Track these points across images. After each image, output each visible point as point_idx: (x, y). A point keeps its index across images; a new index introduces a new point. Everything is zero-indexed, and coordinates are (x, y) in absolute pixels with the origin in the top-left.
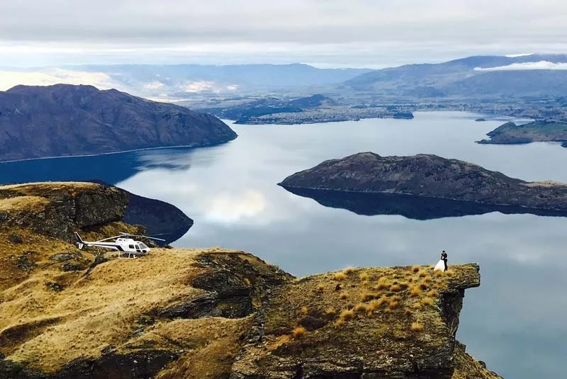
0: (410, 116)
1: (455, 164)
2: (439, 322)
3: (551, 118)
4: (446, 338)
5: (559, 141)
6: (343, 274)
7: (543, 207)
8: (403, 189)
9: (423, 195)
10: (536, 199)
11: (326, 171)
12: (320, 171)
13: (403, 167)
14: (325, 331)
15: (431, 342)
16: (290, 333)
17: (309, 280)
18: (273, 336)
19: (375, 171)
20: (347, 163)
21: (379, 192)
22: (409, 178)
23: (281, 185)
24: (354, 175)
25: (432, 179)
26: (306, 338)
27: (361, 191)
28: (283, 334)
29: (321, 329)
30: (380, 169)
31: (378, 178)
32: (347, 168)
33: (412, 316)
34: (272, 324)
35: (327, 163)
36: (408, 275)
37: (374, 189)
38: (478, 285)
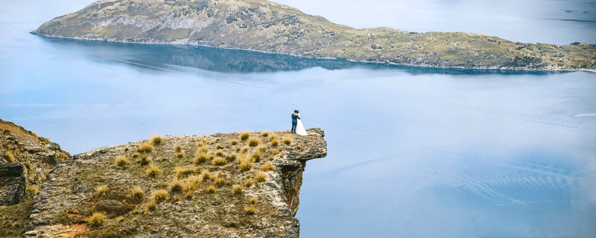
1: (265, 6)
2: (278, 202)
4: (289, 222)
6: (149, 144)
7: (375, 60)
8: (199, 40)
9: (225, 46)
10: (367, 51)
11: (96, 15)
12: (88, 15)
13: (198, 9)
14: (131, 218)
15: (270, 227)
16: (84, 222)
17: (105, 153)
18: (60, 226)
19: (162, 15)
20: (124, 5)
21: (167, 43)
22: (205, 24)
23: (36, 34)
24: (133, 21)
25: (236, 26)
26: (106, 228)
27: (143, 42)
28: (75, 223)
29: (126, 215)
30: (168, 13)
31: (165, 24)
32: (125, 12)
33: (244, 196)
34: (59, 211)
35: (98, 5)
36: (234, 144)
37: (160, 39)
38: (325, 155)
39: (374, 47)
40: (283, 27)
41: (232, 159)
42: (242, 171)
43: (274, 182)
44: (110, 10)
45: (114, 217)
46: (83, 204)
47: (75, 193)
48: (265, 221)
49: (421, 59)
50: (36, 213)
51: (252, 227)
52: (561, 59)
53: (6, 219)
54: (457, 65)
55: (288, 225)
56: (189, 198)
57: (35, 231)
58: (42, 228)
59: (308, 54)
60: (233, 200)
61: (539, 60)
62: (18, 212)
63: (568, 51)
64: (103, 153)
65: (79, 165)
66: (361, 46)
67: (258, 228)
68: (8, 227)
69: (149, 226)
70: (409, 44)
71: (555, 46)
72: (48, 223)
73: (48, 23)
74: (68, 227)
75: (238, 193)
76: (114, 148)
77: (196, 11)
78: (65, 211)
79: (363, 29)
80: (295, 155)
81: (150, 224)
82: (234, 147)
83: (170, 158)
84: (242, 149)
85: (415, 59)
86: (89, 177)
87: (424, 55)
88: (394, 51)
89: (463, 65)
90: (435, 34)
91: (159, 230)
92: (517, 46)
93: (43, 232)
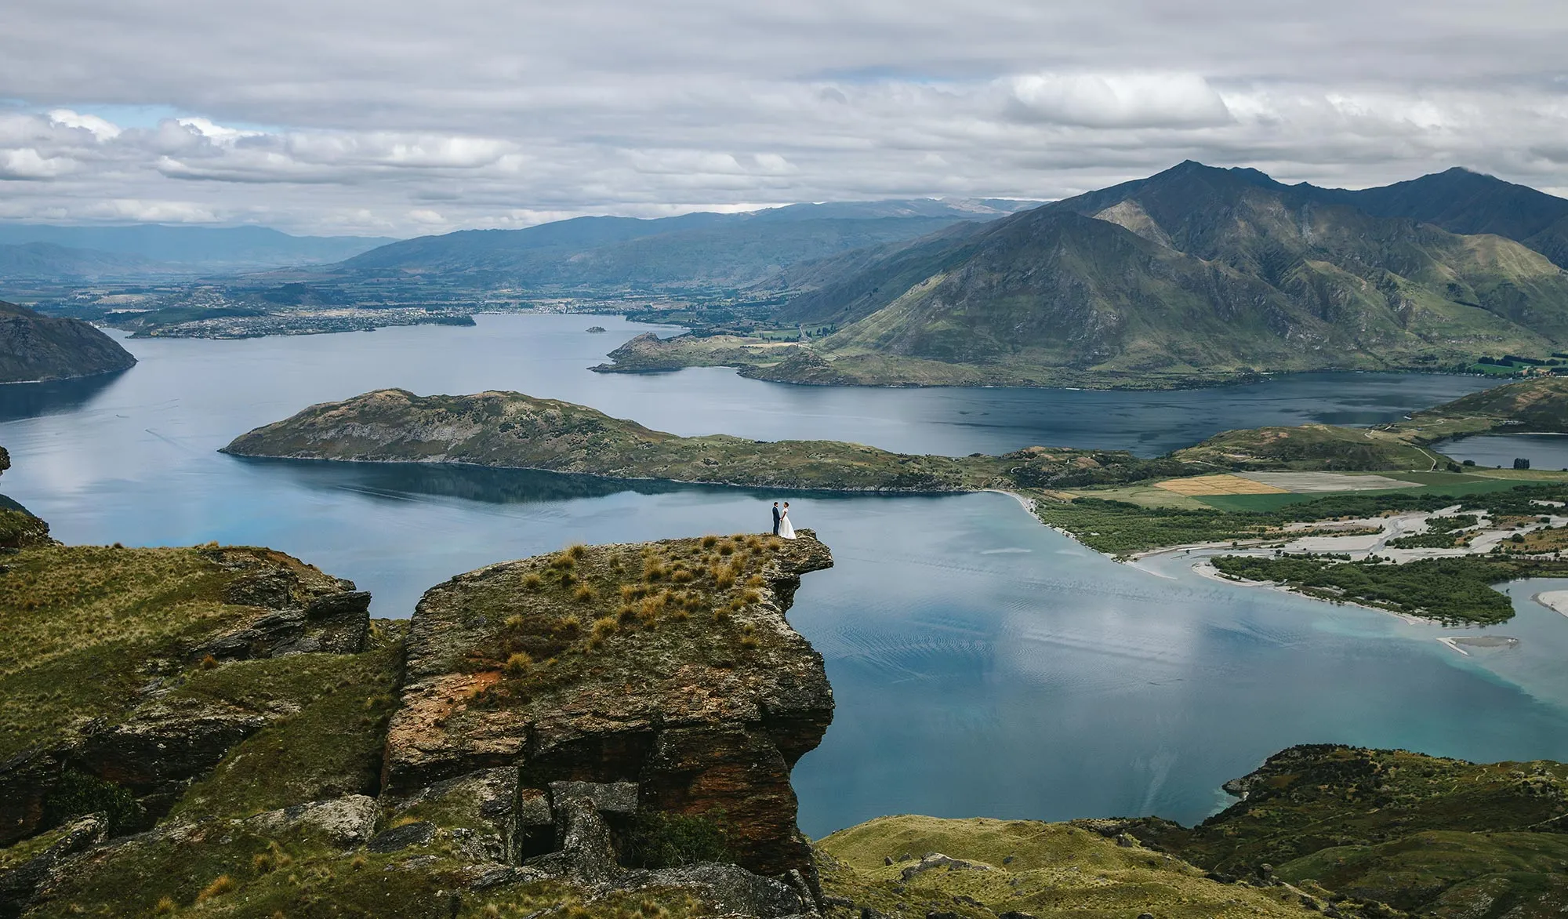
0: (468, 322)
1: (554, 407)
3: (719, 326)
4: (808, 657)
5: (733, 365)
6: (567, 556)
7: (710, 480)
8: (460, 456)
9: (497, 464)
10: (697, 467)
11: (313, 424)
12: (302, 425)
13: (459, 414)
14: (567, 660)
15: (783, 665)
16: (496, 669)
17: (501, 571)
18: (458, 676)
19: (407, 422)
20: (353, 409)
21: (415, 461)
22: (470, 434)
23: (227, 452)
24: (367, 430)
25: (514, 436)
26: (532, 675)
27: (380, 461)
28: (480, 671)
29: (559, 656)
30: (416, 418)
31: (412, 435)
32: (355, 419)
33: (733, 622)
34: (450, 655)
35: (316, 410)
36: (696, 552)
37: (405, 456)
38: (831, 564)
39: (707, 462)
40: (580, 437)
41: (700, 573)
42: (721, 589)
43: (770, 603)
44: (334, 417)
45: (540, 660)
46: (486, 644)
47: (469, 629)
48: (773, 657)
49: (772, 478)
50: (415, 659)
51: (756, 666)
52: (958, 476)
53: (363, 671)
54: (821, 486)
55: (808, 661)
56: (650, 628)
57: (420, 685)
58: (431, 680)
59: (615, 474)
60: (716, 629)
61: (930, 477)
62: (379, 661)
63: (966, 465)
64: (498, 571)
65: (465, 589)
66: (689, 461)
67: (765, 666)
68: (369, 683)
69: (597, 671)
70: (755, 457)
71: (949, 459)
72: (439, 673)
73: (245, 436)
74: (471, 677)
75: (723, 619)
76: (513, 564)
77: (456, 415)
78: (462, 655)
79: (691, 438)
80: (790, 564)
81: (599, 668)
82: (696, 557)
83: (605, 574)
84: (711, 558)
85: (764, 478)
86: (486, 605)
87: (776, 472)
88: (735, 467)
89: (830, 485)
90: (790, 444)
91: (615, 675)
92: (900, 459)
93: (433, 686)
